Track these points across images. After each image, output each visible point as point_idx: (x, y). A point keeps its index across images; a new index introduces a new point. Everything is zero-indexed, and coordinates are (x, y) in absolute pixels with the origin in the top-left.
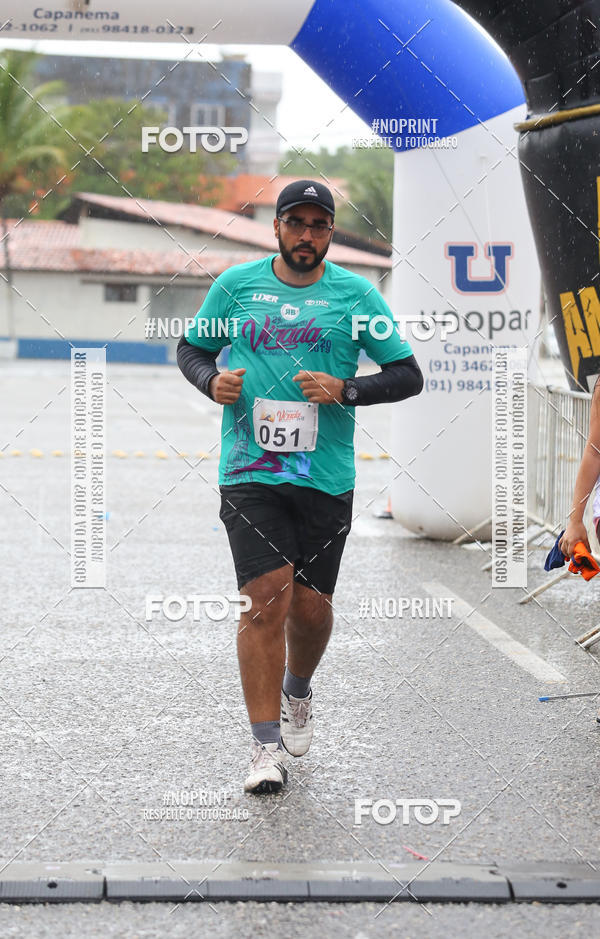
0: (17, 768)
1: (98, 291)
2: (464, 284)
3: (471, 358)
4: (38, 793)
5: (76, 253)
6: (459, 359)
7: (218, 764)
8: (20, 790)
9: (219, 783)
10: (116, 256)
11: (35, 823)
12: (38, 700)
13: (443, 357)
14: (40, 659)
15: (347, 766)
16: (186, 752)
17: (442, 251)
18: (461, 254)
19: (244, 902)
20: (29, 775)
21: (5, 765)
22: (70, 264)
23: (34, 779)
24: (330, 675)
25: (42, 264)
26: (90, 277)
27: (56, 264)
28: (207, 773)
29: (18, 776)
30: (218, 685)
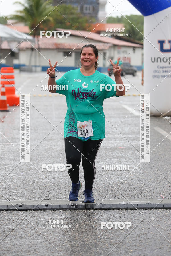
0: (58, 176)
1: (61, 54)
2: (162, 50)
3: (164, 69)
4: (64, 182)
5: (56, 44)
6: (161, 70)
7: (109, 174)
8: (60, 181)
9: (110, 179)
10: (66, 45)
11: (65, 190)
12: (60, 158)
13: (157, 69)
14: (59, 148)
15: (142, 175)
16: (100, 171)
17: (157, 42)
18: (161, 42)
19: (121, 209)
20: (61, 178)
21: (55, 175)
22: (54, 47)
23: (63, 179)
24: (134, 151)
25: (48, 47)
26: (60, 50)
27: (51, 47)
28: (107, 177)
29: (58, 178)
30: (106, 154)
